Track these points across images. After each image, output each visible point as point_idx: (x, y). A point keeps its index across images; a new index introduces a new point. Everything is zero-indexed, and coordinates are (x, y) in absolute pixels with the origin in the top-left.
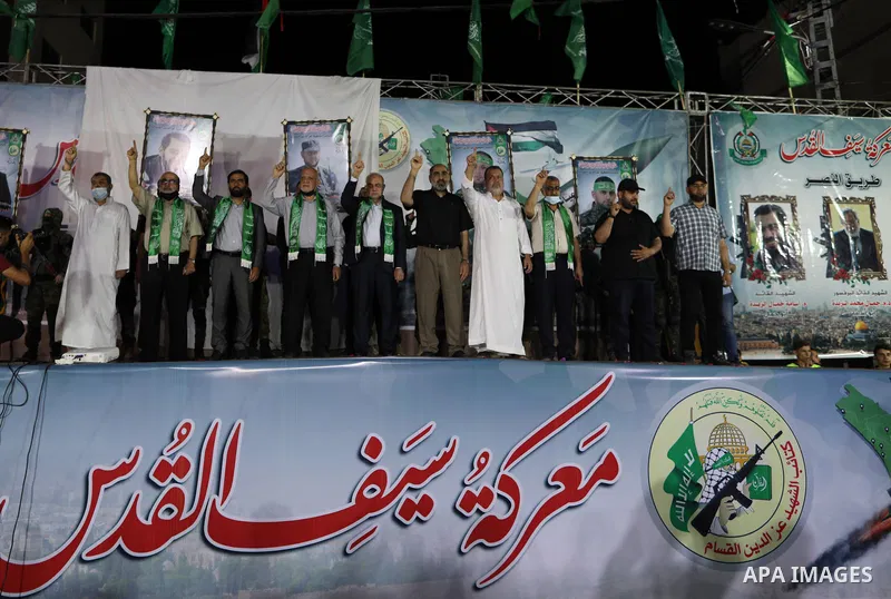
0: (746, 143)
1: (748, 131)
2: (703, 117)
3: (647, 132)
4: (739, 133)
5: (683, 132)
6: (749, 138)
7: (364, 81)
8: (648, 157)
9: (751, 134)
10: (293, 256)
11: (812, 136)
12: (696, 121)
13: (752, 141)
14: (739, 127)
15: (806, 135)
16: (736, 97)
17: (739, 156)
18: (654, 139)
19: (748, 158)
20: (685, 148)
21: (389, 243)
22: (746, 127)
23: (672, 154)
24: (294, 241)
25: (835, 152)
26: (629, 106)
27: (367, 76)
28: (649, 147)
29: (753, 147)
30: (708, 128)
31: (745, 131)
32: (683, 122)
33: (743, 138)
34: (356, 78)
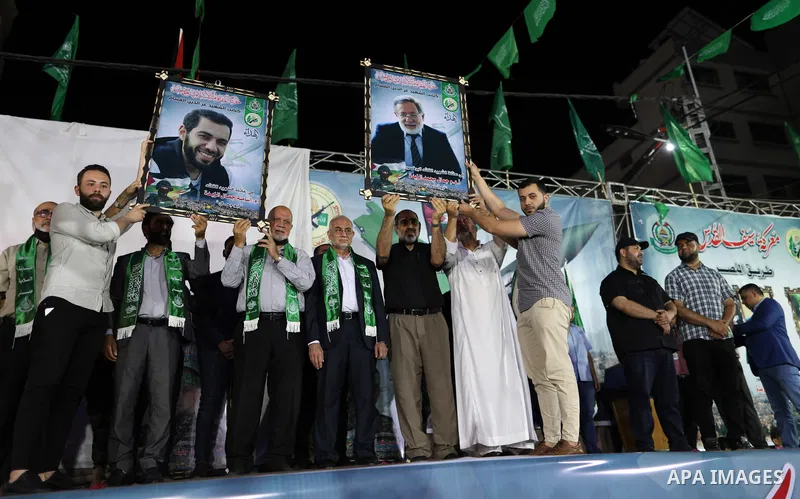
0: (663, 233)
1: (663, 221)
2: (623, 207)
3: (576, 220)
4: (656, 223)
5: (608, 219)
6: (665, 228)
7: (289, 150)
8: (579, 242)
9: (666, 225)
10: (250, 325)
11: (714, 229)
12: (618, 209)
13: (668, 233)
14: (655, 217)
15: (710, 228)
16: (649, 189)
17: (659, 245)
18: (583, 225)
19: (667, 247)
20: (611, 235)
21: (368, 310)
22: (661, 218)
23: (602, 241)
24: (253, 304)
25: (735, 244)
26: (557, 193)
27: (292, 146)
28: (579, 234)
29: (669, 236)
30: (629, 216)
31: (660, 221)
32: (606, 210)
33: (659, 230)
34: (282, 147)
